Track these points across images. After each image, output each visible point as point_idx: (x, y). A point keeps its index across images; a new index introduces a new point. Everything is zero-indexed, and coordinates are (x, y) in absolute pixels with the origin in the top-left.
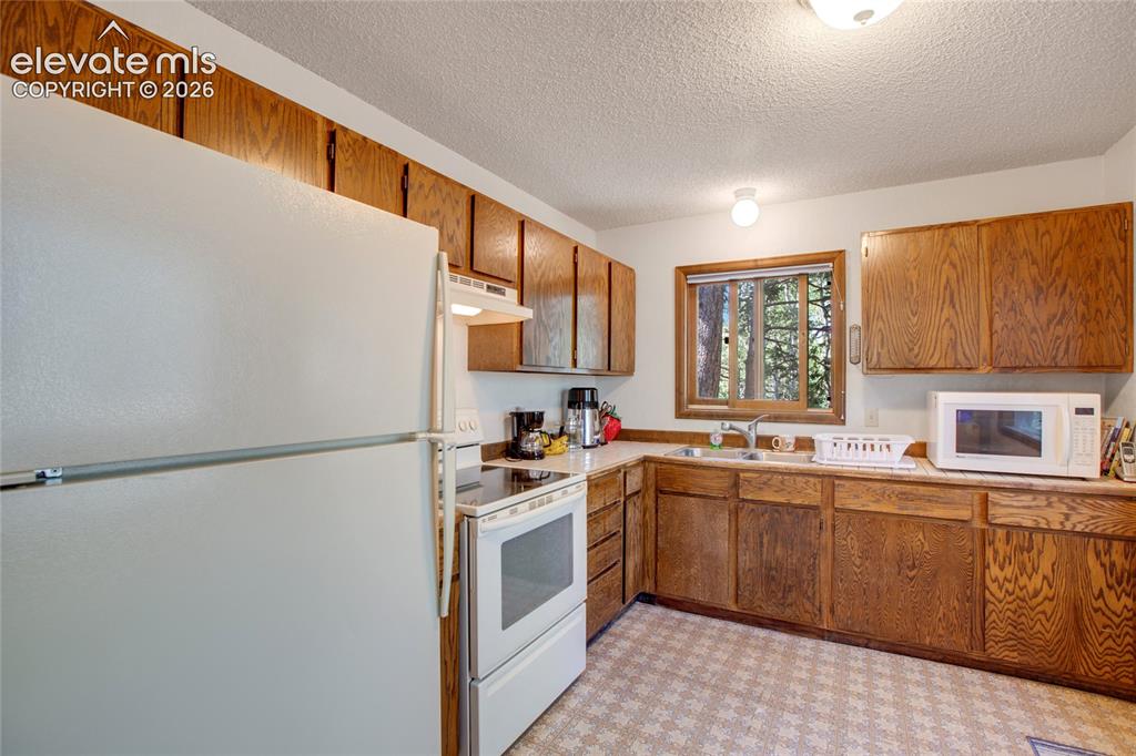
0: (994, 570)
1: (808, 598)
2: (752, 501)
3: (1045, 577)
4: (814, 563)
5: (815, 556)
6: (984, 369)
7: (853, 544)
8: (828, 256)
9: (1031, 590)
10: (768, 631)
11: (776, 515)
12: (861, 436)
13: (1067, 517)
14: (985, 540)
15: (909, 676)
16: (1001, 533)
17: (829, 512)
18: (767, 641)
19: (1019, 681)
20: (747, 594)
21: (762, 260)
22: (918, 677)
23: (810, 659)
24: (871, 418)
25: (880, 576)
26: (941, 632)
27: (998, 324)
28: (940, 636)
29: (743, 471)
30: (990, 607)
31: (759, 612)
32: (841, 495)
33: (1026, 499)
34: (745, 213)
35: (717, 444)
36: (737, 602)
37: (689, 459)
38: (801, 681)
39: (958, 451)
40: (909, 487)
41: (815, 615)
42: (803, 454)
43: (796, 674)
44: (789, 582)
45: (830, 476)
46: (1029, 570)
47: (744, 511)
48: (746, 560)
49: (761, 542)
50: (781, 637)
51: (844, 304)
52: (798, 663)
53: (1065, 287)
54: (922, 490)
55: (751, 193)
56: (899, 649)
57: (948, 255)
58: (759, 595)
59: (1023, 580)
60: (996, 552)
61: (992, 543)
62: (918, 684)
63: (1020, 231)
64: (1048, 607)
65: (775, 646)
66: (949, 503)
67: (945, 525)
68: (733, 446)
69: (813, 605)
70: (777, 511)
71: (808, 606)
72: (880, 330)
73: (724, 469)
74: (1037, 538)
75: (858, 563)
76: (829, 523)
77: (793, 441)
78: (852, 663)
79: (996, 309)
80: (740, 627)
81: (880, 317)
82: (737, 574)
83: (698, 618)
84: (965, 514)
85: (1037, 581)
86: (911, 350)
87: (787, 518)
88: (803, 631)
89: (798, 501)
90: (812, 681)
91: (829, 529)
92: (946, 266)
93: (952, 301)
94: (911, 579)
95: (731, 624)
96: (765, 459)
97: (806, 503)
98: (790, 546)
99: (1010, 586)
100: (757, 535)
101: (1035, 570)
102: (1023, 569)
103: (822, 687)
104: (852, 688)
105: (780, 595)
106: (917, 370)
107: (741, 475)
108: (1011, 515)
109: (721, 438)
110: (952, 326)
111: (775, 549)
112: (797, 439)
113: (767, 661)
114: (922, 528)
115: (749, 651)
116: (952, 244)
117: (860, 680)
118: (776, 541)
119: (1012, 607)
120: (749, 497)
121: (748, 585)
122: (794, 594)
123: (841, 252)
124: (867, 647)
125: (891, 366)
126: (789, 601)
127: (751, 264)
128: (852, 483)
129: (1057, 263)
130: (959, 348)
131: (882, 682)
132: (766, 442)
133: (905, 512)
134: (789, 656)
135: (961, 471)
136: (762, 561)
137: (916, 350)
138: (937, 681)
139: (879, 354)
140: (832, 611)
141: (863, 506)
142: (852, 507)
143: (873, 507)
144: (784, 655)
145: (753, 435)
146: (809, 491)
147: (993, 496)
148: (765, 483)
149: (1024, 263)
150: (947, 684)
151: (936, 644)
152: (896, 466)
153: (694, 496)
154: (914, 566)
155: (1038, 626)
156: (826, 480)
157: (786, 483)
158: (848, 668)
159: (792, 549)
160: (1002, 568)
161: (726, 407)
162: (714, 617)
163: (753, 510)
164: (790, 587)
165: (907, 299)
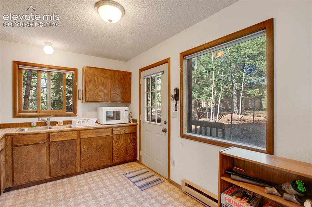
0: (114, 145)
1: (74, 165)
2: (55, 142)
3: (122, 143)
4: (75, 155)
5: (75, 153)
6: (109, 102)
7: (85, 147)
8: (73, 70)
9: (120, 146)
10: (61, 180)
11: (63, 144)
12: (83, 119)
13: (125, 131)
14: (112, 138)
15: (100, 174)
16: (115, 136)
17: (79, 140)
18: (62, 182)
19: (118, 166)
20: (54, 171)
21: (51, 66)
22: (102, 173)
23: (77, 181)
24: (84, 114)
25: (92, 153)
26: (105, 161)
27: (112, 92)
28: (105, 162)
29: (51, 133)
30: (114, 152)
31: (58, 175)
32: (82, 135)
33: (119, 129)
34: (48, 50)
35: (34, 126)
36: (50, 175)
37: (23, 132)
38: (77, 187)
39: (107, 120)
40: (98, 130)
41: (76, 169)
42: (68, 125)
43: (75, 186)
44: (68, 163)
45: (79, 130)
46: (120, 143)
47: (52, 146)
48: (53, 161)
49: (59, 154)
50: (66, 180)
51: (77, 83)
52: (74, 184)
53: (122, 86)
54: (101, 130)
55: (51, 44)
56: (96, 169)
57: (103, 76)
58: (58, 170)
59: (119, 145)
60: (114, 141)
61: (114, 139)
62: (102, 175)
63: (116, 73)
64: (122, 149)
65: (65, 182)
66: (106, 132)
67: (105, 137)
68: (41, 126)
69: (75, 166)
70: (64, 143)
71: (74, 167)
72: (89, 91)
73: (44, 133)
74: (121, 136)
75: (87, 151)
76: (79, 143)
77: (63, 122)
78: (87, 177)
79: (112, 89)
80: (51, 183)
81: (89, 88)
82: (50, 166)
83: (34, 187)
84: (109, 134)
85: (121, 144)
86: (95, 97)
87: (67, 144)
88: (72, 175)
89: (70, 139)
90: (80, 186)
91: (79, 144)
92: (103, 78)
93: (104, 86)
94: (99, 152)
95: (47, 183)
96: (54, 128)
97: (72, 139)
98: (68, 152)
99: (117, 147)
100: (57, 152)
101: (120, 142)
102: (119, 143)
103: (83, 186)
104: (90, 182)
105: (65, 167)
106: (97, 102)
107: (51, 134)
108: (117, 132)
109: (36, 124)
110: (104, 92)
111: (63, 154)
112: (64, 121)
113: (65, 187)
114: (100, 139)
115: (58, 187)
116: (104, 73)
117: (91, 180)
118: (63, 152)
119: (117, 151)
120: (54, 141)
121: (54, 168)
122: (70, 166)
123: (76, 69)
124: (89, 172)
125: (91, 101)
126: (68, 168)
127: (47, 67)
128: (85, 131)
129: (121, 82)
130: (105, 97)
131: (95, 178)
132: (54, 123)
133: (97, 136)
134: (71, 183)
135: (107, 125)
136: (59, 159)
137: (97, 97)
138: (105, 172)
139: (88, 97)
140: (80, 166)
141: (88, 136)
142: (85, 137)
143: (90, 136)
144: (69, 183)
145: (49, 121)
146: (74, 135)
147: (114, 129)
148: (59, 135)
149: (116, 80)
150: (107, 172)
151: (104, 164)
152: (94, 125)
153: (30, 145)
154: (99, 148)
155: (121, 153)
156: (78, 131)
157: (66, 134)
158: (87, 179)
159: (69, 153)
160: (115, 144)
161: (36, 113)
162: (40, 184)
163: (55, 144)
164: (68, 164)
165: (95, 85)
